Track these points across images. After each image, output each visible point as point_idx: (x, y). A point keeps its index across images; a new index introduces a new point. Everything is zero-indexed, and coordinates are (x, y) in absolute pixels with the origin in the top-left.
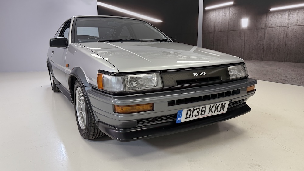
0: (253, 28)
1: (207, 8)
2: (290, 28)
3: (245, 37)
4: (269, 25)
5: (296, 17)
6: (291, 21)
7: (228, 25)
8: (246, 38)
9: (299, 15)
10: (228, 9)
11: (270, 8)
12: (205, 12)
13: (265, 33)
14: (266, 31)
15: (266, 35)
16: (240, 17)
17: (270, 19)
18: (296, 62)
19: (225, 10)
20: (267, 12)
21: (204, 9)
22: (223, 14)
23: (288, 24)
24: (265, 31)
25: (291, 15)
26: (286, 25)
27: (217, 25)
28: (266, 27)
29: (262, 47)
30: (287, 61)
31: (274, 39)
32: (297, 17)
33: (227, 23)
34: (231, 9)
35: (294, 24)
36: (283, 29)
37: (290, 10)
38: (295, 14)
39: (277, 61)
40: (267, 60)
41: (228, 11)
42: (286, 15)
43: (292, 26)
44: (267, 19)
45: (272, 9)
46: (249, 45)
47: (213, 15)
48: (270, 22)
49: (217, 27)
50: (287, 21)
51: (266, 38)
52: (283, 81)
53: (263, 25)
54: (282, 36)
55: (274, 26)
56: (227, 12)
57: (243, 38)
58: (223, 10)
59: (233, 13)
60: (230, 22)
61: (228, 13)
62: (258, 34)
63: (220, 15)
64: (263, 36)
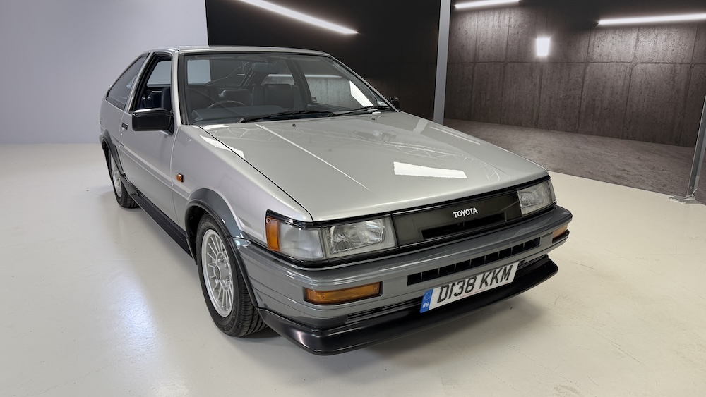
0: (561, 60)
1: (458, 6)
2: (639, 65)
3: (541, 79)
4: (595, 57)
5: (652, 43)
6: (640, 51)
7: (507, 49)
8: (544, 82)
9: (658, 41)
10: (507, 11)
11: (599, 19)
12: (454, 14)
13: (585, 73)
14: (588, 70)
15: (588, 78)
16: (532, 33)
17: (597, 44)
18: (646, 140)
19: (499, 14)
20: (592, 27)
21: (452, 8)
22: (496, 24)
23: (635, 57)
24: (585, 69)
25: (641, 39)
26: (629, 59)
27: (481, 48)
28: (587, 62)
29: (577, 105)
30: (627, 138)
31: (604, 87)
32: (655, 44)
33: (504, 45)
34: (513, 14)
35: (647, 59)
36: (622, 69)
37: (640, 27)
38: (651, 37)
40: (586, 133)
41: (507, 17)
42: (631, 38)
43: (642, 63)
44: (591, 43)
45: (602, 22)
46: (551, 98)
47: (473, 23)
48: (597, 51)
49: (481, 52)
50: (632, 50)
51: (586, 84)
52: (618, 180)
53: (582, 55)
54: (621, 82)
55: (605, 59)
56: (504, 19)
57: (538, 81)
58: (497, 15)
59: (518, 22)
60: (510, 43)
61: (507, 21)
62: (569, 75)
63: (488, 25)
64: (580, 80)
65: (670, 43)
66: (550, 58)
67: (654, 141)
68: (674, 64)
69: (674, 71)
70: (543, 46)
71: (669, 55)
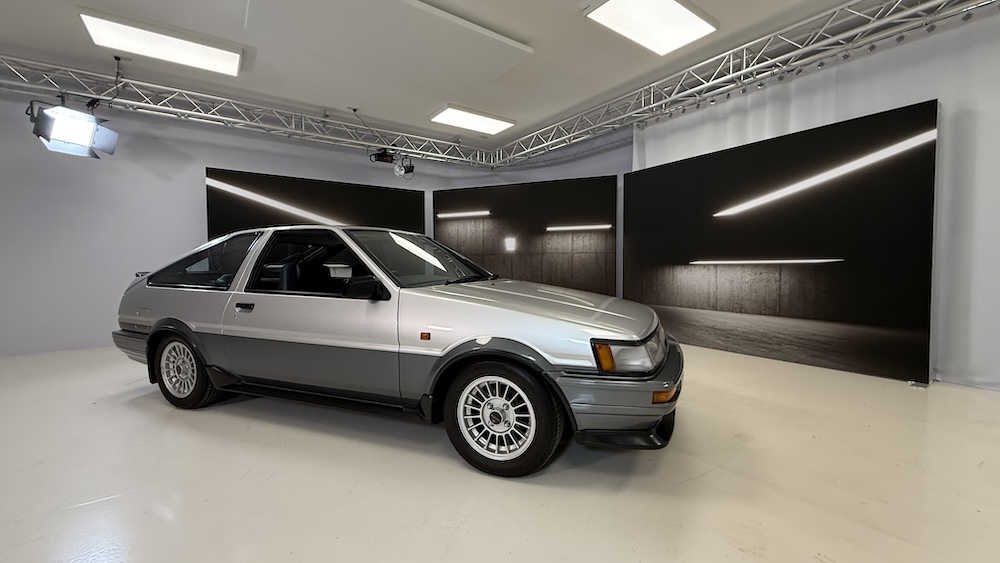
0: (524, 253)
1: (440, 216)
2: (576, 255)
3: (511, 265)
4: (547, 250)
5: (581, 241)
6: (575, 246)
7: (483, 246)
8: (514, 267)
9: (585, 241)
10: (481, 221)
11: (547, 227)
12: (437, 221)
13: (542, 260)
14: (544, 258)
15: (544, 263)
16: (503, 236)
17: (547, 242)
19: (475, 222)
20: (543, 233)
21: (435, 217)
22: (473, 229)
23: (573, 250)
24: (542, 258)
25: (575, 239)
26: (570, 251)
27: (462, 244)
28: (543, 253)
31: (556, 269)
32: (583, 242)
33: (481, 243)
34: (485, 222)
35: (580, 251)
36: (566, 257)
37: (573, 232)
38: (581, 238)
41: (481, 225)
42: (569, 239)
43: (578, 253)
44: (544, 242)
45: (549, 229)
47: (453, 228)
48: (548, 246)
49: (463, 248)
50: (570, 246)
51: (543, 267)
53: (539, 249)
54: (566, 265)
55: (554, 251)
56: (479, 225)
57: (509, 267)
58: (473, 223)
59: (490, 229)
60: (485, 242)
61: (481, 227)
62: (532, 262)
63: (467, 230)
64: (540, 263)
65: (592, 241)
66: (516, 251)
68: (596, 253)
69: (597, 257)
70: (511, 244)
71: (593, 248)
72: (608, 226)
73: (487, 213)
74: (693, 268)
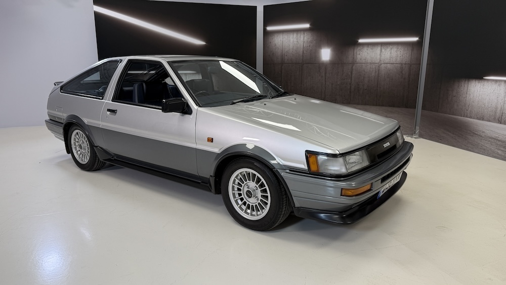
0: (337, 62)
1: (269, 28)
2: (383, 65)
3: (326, 73)
4: (358, 60)
5: (389, 53)
6: (383, 57)
7: (303, 56)
8: (328, 75)
9: (392, 52)
10: (302, 33)
11: (359, 39)
12: (266, 33)
13: (352, 69)
14: (354, 67)
15: (354, 72)
16: (319, 46)
17: (358, 53)
18: (390, 106)
19: (297, 34)
20: (355, 44)
21: (265, 30)
22: (295, 40)
23: (380, 60)
24: (352, 67)
25: (383, 50)
26: (377, 62)
27: (286, 54)
28: (354, 63)
29: (349, 88)
30: (379, 105)
31: (364, 77)
32: (391, 53)
33: (301, 53)
34: (306, 34)
35: (387, 61)
36: (374, 67)
37: (382, 44)
38: (388, 50)
39: (368, 105)
40: (355, 104)
41: (302, 36)
42: (378, 50)
43: (385, 63)
44: (355, 52)
45: (361, 41)
46: (332, 84)
47: (279, 39)
48: (359, 57)
49: (286, 57)
50: (378, 57)
51: (353, 75)
53: (350, 59)
54: (373, 74)
55: (364, 61)
56: (300, 37)
57: (324, 75)
58: (295, 35)
59: (309, 40)
60: (305, 52)
61: (302, 39)
62: (343, 71)
63: (290, 41)
64: (349, 73)
65: (399, 53)
66: (330, 61)
67: (394, 107)
68: (402, 64)
69: (402, 68)
70: (326, 54)
71: (399, 59)
72: (415, 39)
73: (307, 26)
74: (486, 83)
